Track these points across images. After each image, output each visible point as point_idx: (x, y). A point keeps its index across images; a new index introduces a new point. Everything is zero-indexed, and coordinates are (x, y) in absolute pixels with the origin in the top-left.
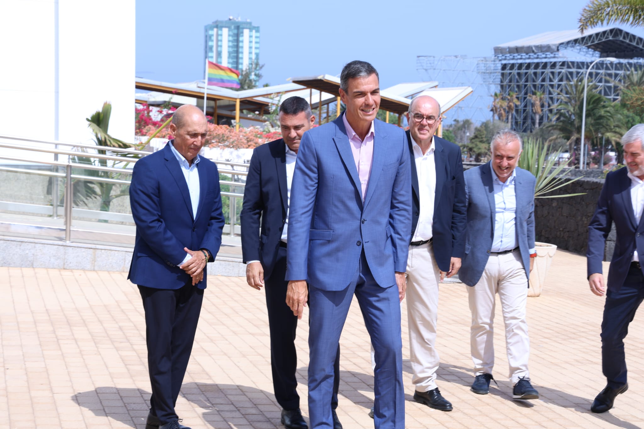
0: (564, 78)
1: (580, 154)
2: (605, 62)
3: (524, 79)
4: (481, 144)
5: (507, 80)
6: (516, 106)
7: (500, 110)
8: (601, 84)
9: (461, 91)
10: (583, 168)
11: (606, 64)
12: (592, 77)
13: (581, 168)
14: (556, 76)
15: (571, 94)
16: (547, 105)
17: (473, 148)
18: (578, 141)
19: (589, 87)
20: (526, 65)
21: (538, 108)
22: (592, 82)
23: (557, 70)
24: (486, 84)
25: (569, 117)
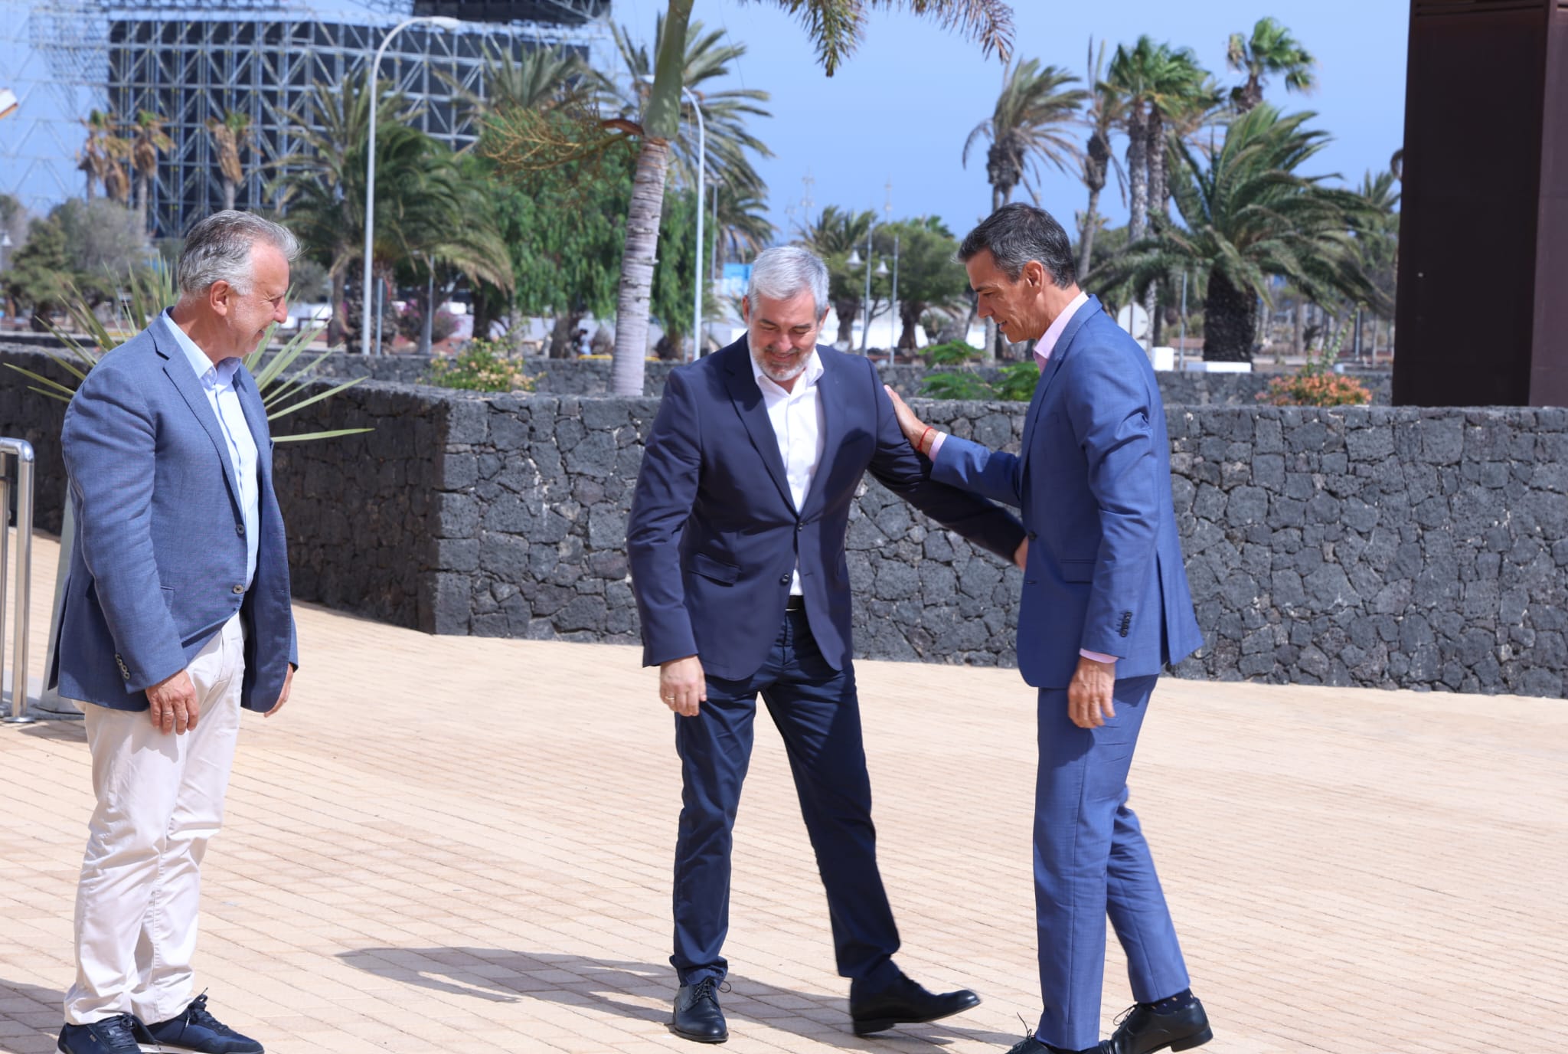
0: (309, 74)
1: (361, 308)
2: (429, 30)
3: (184, 70)
4: (50, 271)
5: (131, 74)
6: (162, 156)
7: (112, 167)
8: (418, 97)
10: (372, 350)
11: (432, 35)
12: (392, 77)
13: (366, 351)
14: (284, 64)
15: (330, 124)
16: (259, 154)
17: (25, 285)
18: (355, 268)
19: (386, 104)
20: (189, 27)
21: (231, 165)
22: (392, 89)
23: (285, 48)
24: (60, 85)
25: (326, 193)
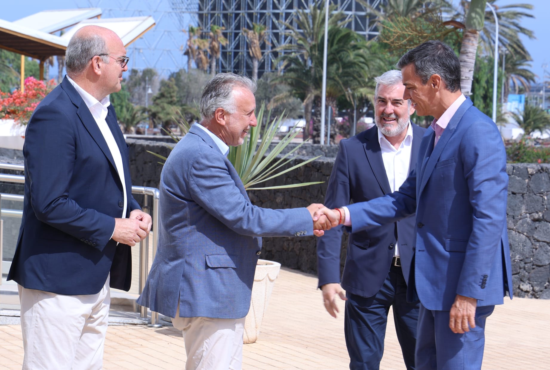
0: (295, 4)
1: (320, 121)
3: (234, 4)
4: (170, 105)
5: (209, 7)
6: (223, 47)
7: (199, 53)
8: (350, 13)
9: (138, 23)
10: (325, 142)
12: (336, 4)
13: (322, 143)
15: (305, 28)
16: (270, 45)
17: (158, 112)
18: (317, 100)
19: (333, 18)
21: (256, 50)
22: (336, 10)
24: (176, 13)
25: (302, 63)
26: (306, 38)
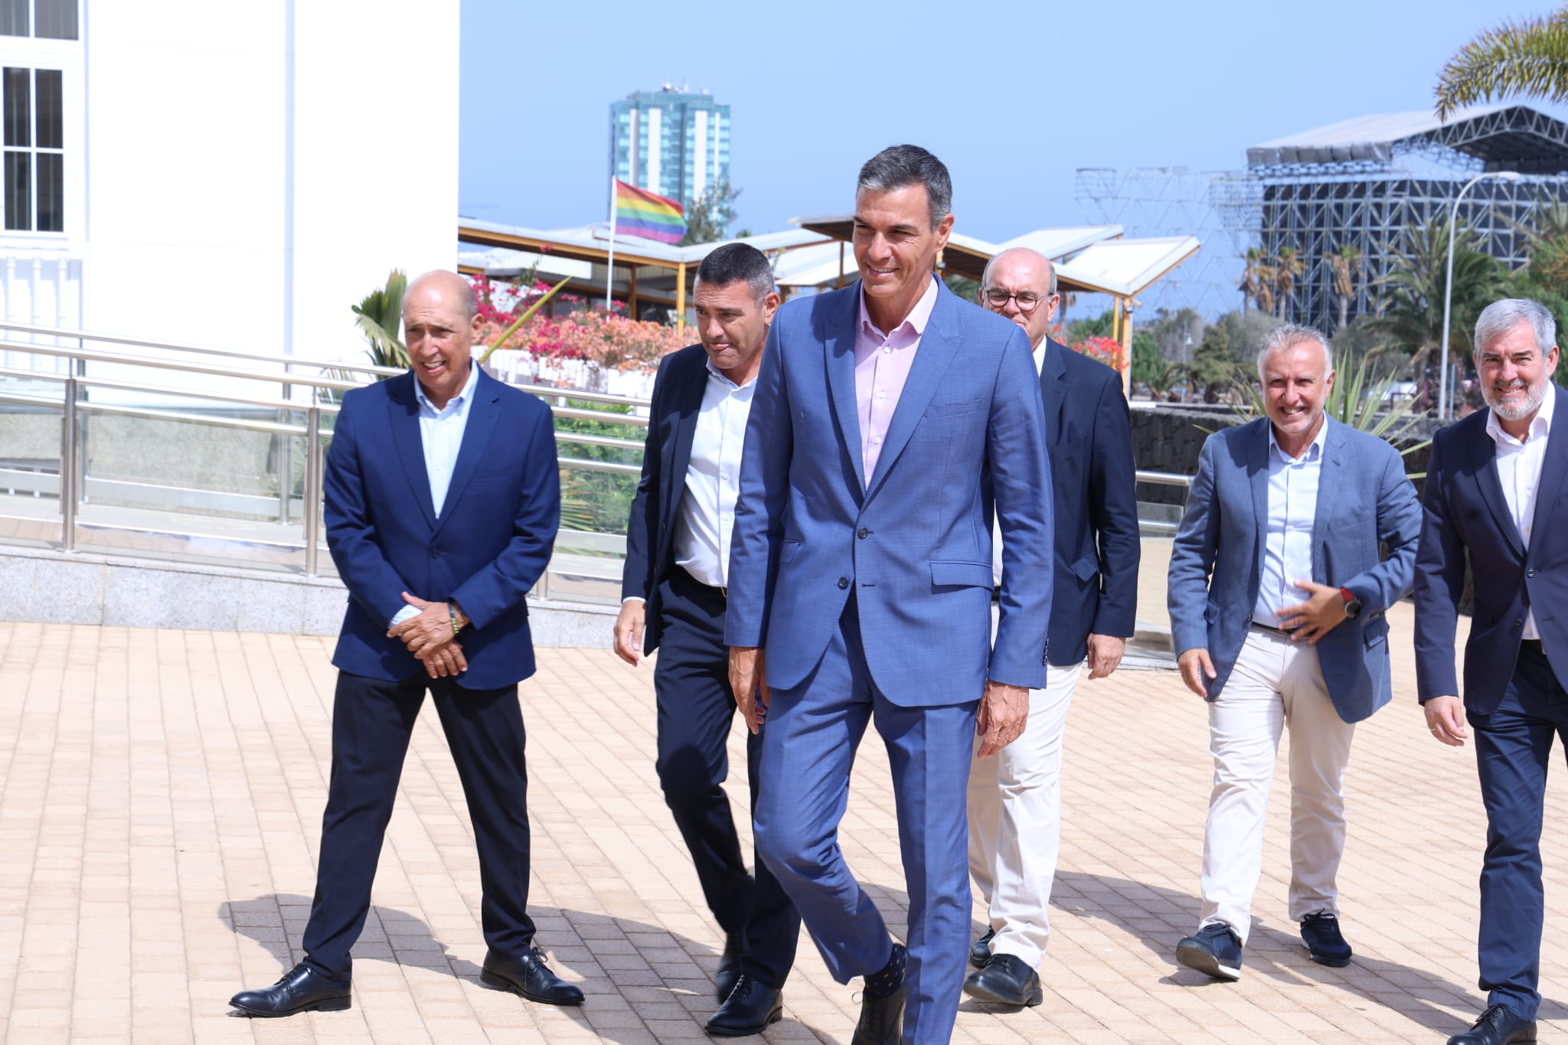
0: (1404, 218)
1: (1438, 386)
2: (1495, 182)
3: (1314, 219)
4: (1217, 362)
5: (1277, 223)
6: (1297, 278)
7: (1262, 288)
8: (1485, 231)
9: (1175, 245)
10: (1446, 416)
11: (1498, 186)
12: (1465, 216)
13: (1442, 416)
14: (1386, 211)
15: (1418, 252)
16: (1366, 278)
17: (1201, 371)
18: (1434, 357)
19: (1459, 237)
20: (1319, 188)
21: (1345, 284)
22: (1466, 225)
23: (1387, 200)
24: (1228, 231)
25: (1413, 302)
26: (1420, 266)
